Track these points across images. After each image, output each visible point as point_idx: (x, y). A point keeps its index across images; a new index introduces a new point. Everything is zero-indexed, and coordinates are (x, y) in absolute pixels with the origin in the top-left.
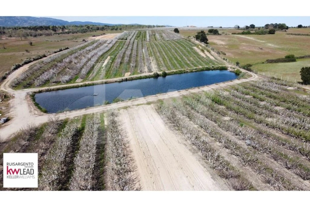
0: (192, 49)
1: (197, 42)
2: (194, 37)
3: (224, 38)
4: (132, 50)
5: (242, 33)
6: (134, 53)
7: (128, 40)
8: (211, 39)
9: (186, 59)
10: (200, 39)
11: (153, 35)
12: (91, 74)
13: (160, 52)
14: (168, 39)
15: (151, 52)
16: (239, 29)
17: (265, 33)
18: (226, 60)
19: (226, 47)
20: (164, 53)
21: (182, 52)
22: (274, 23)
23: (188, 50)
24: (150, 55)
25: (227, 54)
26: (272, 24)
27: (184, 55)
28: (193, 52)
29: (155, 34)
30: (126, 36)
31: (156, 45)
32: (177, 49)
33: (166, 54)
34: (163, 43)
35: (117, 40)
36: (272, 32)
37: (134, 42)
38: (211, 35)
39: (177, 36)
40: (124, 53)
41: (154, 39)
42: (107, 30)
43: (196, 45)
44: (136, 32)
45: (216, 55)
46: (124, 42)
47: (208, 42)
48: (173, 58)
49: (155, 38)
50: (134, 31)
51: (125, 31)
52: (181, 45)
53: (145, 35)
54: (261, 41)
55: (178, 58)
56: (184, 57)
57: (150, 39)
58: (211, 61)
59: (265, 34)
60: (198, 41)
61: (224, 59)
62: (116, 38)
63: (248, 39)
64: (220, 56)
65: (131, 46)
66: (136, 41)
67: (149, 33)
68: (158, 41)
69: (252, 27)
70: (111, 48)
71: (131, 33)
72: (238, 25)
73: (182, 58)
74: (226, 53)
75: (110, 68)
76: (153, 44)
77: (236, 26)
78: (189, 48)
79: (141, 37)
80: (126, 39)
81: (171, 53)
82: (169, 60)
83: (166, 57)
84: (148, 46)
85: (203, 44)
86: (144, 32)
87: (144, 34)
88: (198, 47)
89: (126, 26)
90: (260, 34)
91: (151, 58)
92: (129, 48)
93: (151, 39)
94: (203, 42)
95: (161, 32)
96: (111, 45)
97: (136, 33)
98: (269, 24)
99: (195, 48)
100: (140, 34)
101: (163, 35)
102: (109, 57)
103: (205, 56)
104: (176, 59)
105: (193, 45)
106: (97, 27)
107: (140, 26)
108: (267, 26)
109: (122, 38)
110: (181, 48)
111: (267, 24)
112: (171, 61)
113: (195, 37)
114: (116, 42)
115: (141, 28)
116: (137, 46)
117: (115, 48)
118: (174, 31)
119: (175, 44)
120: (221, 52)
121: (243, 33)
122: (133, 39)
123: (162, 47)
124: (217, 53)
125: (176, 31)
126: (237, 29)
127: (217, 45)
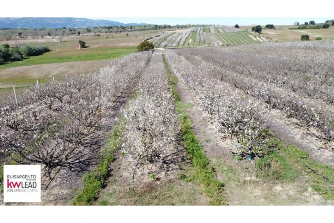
0: (248, 36)
3: (278, 31)
4: (204, 36)
5: (298, 28)
6: (206, 38)
7: (198, 32)
8: (265, 31)
10: (255, 30)
13: (224, 38)
14: (229, 32)
15: (217, 38)
17: (319, 28)
19: (276, 36)
20: (226, 38)
21: (240, 38)
23: (244, 36)
28: (248, 38)
29: (218, 29)
30: (195, 30)
31: (220, 35)
33: (228, 39)
34: (226, 34)
35: (189, 32)
36: (326, 27)
38: (266, 29)
39: (237, 30)
41: (218, 32)
43: (251, 34)
47: (261, 32)
50: (200, 28)
51: (192, 28)
52: (240, 35)
53: (210, 30)
55: (237, 40)
57: (214, 32)
60: (254, 32)
61: (269, 41)
64: (267, 40)
66: (204, 33)
67: (213, 29)
68: (221, 33)
69: (311, 24)
70: (189, 36)
71: (198, 29)
72: (298, 22)
74: (273, 38)
76: (218, 34)
78: (246, 36)
80: (196, 32)
81: (232, 38)
82: (231, 41)
85: (257, 34)
86: (208, 28)
88: (253, 36)
90: (315, 29)
93: (216, 32)
94: (257, 32)
95: (223, 28)
97: (202, 29)
99: (251, 36)
100: (205, 30)
101: (225, 29)
102: (191, 39)
103: (256, 40)
104: (235, 41)
105: (249, 34)
108: (327, 22)
109: (192, 31)
110: (239, 36)
113: (252, 29)
117: (191, 36)
118: (235, 27)
119: (235, 34)
120: (270, 38)
122: (201, 32)
123: (225, 36)
125: (237, 26)
126: (295, 26)
127: (269, 34)
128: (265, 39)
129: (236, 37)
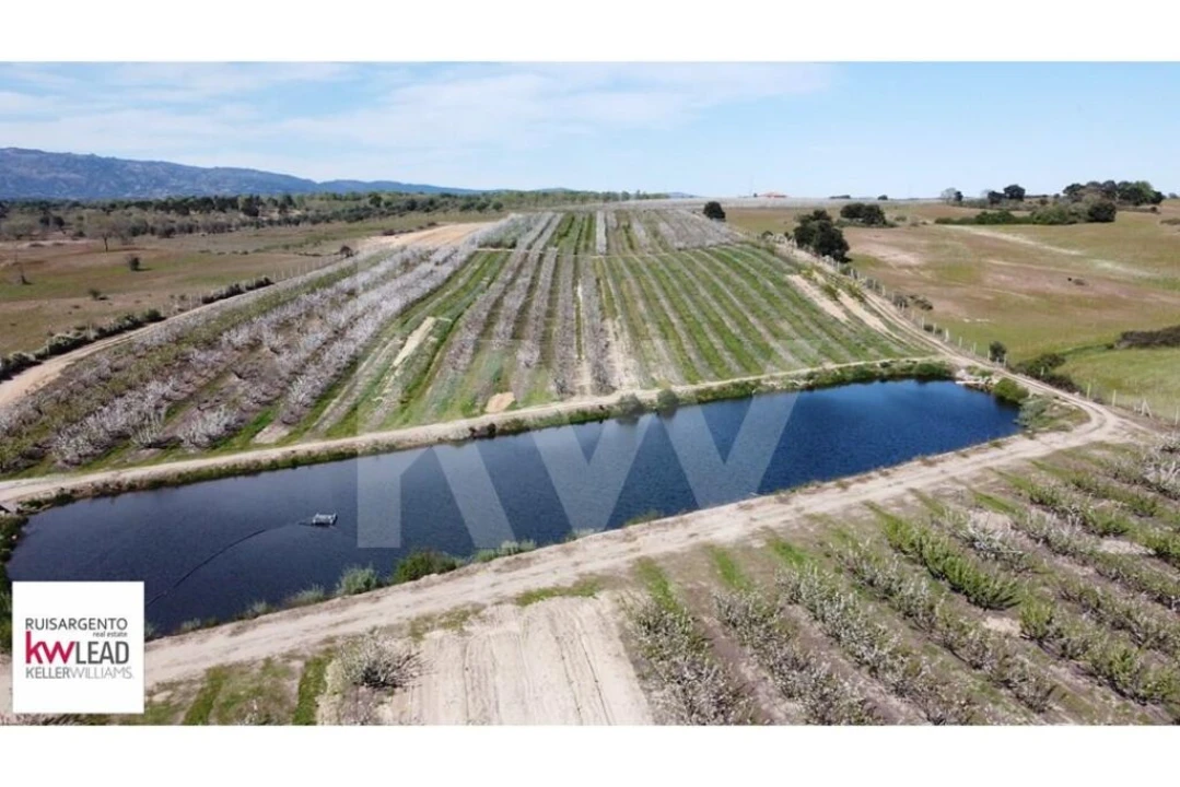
0: (786, 284)
1: (803, 256)
2: (786, 235)
3: (911, 240)
4: (531, 288)
5: (978, 217)
6: (540, 301)
7: (521, 250)
8: (860, 241)
9: (762, 330)
10: (815, 241)
11: (622, 228)
12: (336, 401)
13: (649, 298)
14: (681, 245)
15: (610, 299)
16: (961, 205)
17: (1072, 218)
18: (939, 332)
19: (927, 275)
20: (664, 303)
21: (743, 296)
22: (1102, 181)
23: (766, 288)
24: (606, 311)
25: (939, 307)
26: (1094, 184)
27: (753, 312)
28: (788, 297)
29: (629, 226)
30: (514, 234)
31: (632, 267)
32: (722, 285)
33: (674, 308)
34: (661, 258)
35: (474, 248)
36: (1101, 215)
37: (541, 257)
38: (855, 225)
39: (717, 231)
40: (498, 304)
41: (627, 245)
42: (445, 211)
43: (798, 268)
44: (555, 216)
45: (890, 309)
46: (502, 257)
47: (847, 255)
48: (706, 327)
49: (629, 239)
50: (549, 214)
51: (513, 215)
52: (738, 269)
53: (590, 227)
54: (1064, 251)
55: (728, 323)
56: (752, 319)
57: (608, 246)
58: (872, 338)
59: (1075, 222)
60: (807, 250)
61: (928, 329)
62: (473, 242)
63: (1006, 242)
64: (906, 317)
65: (528, 271)
66: (552, 250)
67: (606, 220)
68: (640, 254)
69: (1012, 197)
70: (449, 280)
71: (537, 222)
72: (958, 189)
73: (742, 323)
74: (930, 300)
75: (426, 371)
76: (622, 263)
77: (948, 191)
78: (773, 280)
79: (574, 235)
80: (514, 246)
81: (695, 301)
82: (689, 331)
83: (674, 320)
84: (599, 273)
85: (828, 265)
86: (587, 216)
87: (586, 224)
88: (810, 275)
89: (521, 195)
90: (1052, 223)
91: (608, 323)
92: (519, 281)
93: (613, 245)
94: (829, 253)
95: (653, 214)
96: (447, 270)
97: (556, 222)
98: (1083, 183)
99: (797, 280)
100: (570, 227)
101: (663, 227)
102: (430, 321)
103: (843, 317)
104: (719, 328)
105: (787, 267)
106: (409, 198)
107: (572, 196)
108: (1074, 191)
109: (496, 238)
110: (738, 279)
111: (1073, 186)
112: (698, 336)
113: (792, 233)
114: (471, 257)
115: (577, 201)
116: (555, 275)
117: (461, 281)
118: (705, 213)
119: (711, 265)
120: (912, 297)
121: (981, 221)
122: (541, 243)
123: (656, 276)
124: (895, 304)
125: (714, 211)
126: (954, 205)
127: (885, 265)
128: (893, 308)
129: (718, 288)
